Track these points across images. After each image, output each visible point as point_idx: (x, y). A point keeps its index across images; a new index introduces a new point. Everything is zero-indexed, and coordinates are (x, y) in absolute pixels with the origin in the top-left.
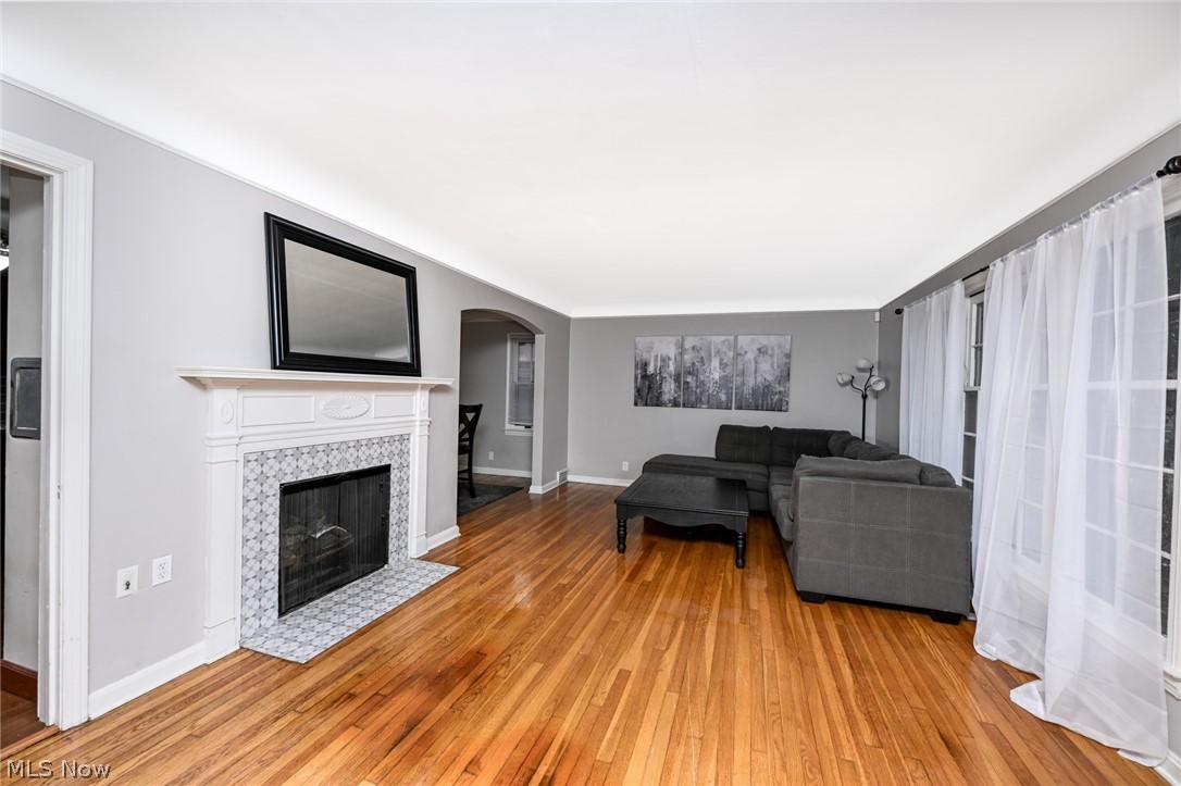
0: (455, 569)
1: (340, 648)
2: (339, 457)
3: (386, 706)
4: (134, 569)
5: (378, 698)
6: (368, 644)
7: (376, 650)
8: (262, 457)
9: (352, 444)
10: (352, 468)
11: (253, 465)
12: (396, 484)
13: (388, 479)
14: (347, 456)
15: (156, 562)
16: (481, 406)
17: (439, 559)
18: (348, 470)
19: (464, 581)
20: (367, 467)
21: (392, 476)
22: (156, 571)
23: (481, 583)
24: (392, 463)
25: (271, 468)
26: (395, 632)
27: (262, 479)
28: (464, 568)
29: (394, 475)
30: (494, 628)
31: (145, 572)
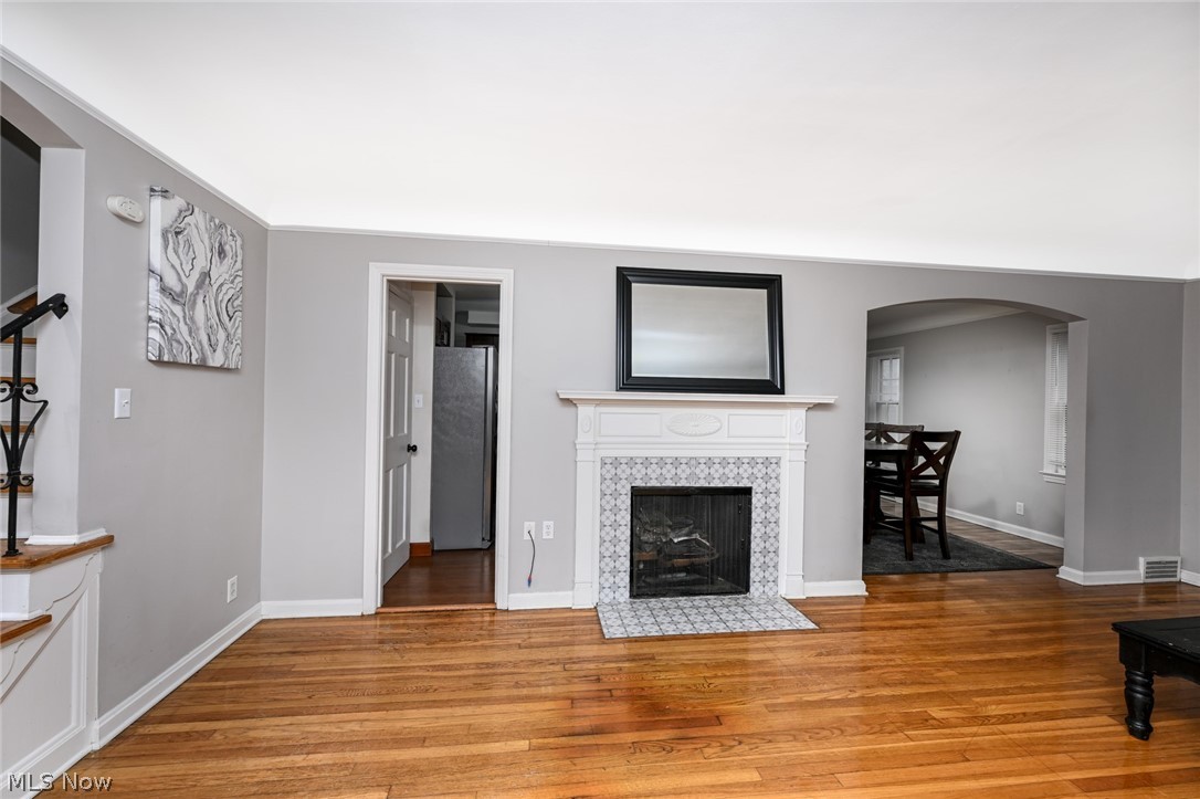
0: (812, 626)
1: (636, 641)
2: (688, 471)
3: (603, 704)
4: (533, 524)
5: (608, 694)
6: (654, 650)
7: (653, 658)
8: (616, 462)
9: (702, 461)
10: (703, 483)
11: (608, 467)
12: (759, 510)
13: (750, 502)
14: (698, 471)
15: (545, 523)
16: (957, 434)
17: (805, 609)
18: (698, 485)
19: (805, 642)
20: (721, 485)
21: (754, 500)
22: (545, 530)
23: (820, 654)
24: (754, 486)
25: (624, 471)
26: (683, 653)
27: (616, 479)
28: (822, 630)
29: (757, 500)
30: (766, 706)
31: (539, 527)
